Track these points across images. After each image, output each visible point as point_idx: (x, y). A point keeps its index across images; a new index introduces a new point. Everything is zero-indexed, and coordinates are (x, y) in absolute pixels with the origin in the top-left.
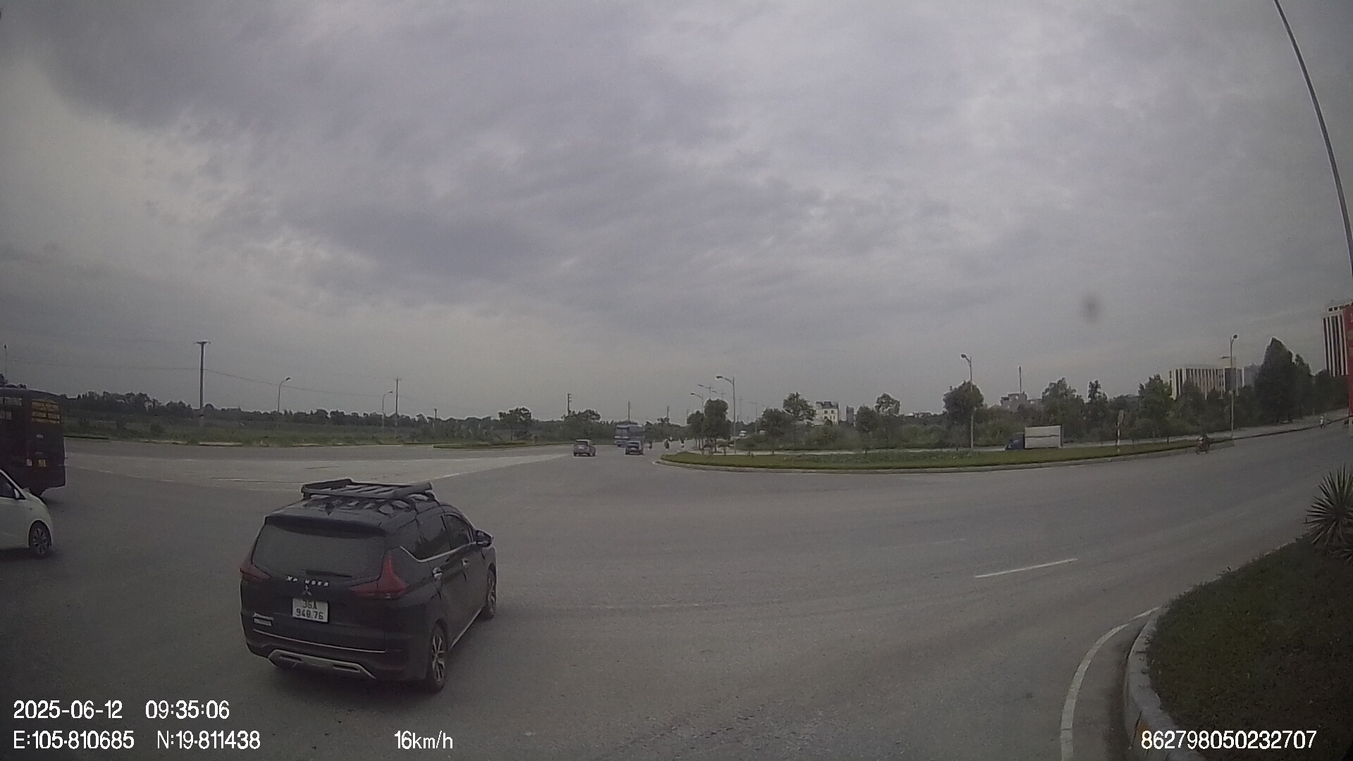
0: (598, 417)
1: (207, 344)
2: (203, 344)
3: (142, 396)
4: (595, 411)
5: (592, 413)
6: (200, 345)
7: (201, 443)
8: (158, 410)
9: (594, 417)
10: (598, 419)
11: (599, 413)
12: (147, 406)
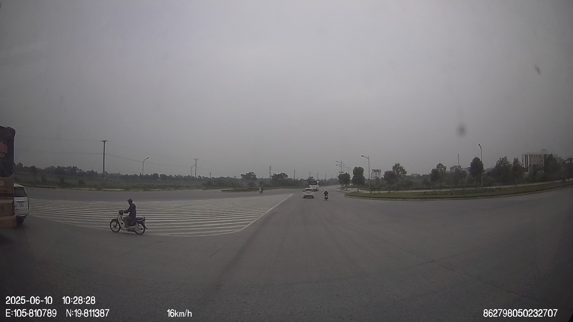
0: (287, 176)
1: (107, 141)
2: (104, 142)
3: (75, 168)
4: (285, 173)
5: (284, 174)
6: (103, 142)
7: (104, 190)
8: (82, 174)
9: (285, 176)
10: (287, 177)
11: (287, 174)
12: (77, 172)
